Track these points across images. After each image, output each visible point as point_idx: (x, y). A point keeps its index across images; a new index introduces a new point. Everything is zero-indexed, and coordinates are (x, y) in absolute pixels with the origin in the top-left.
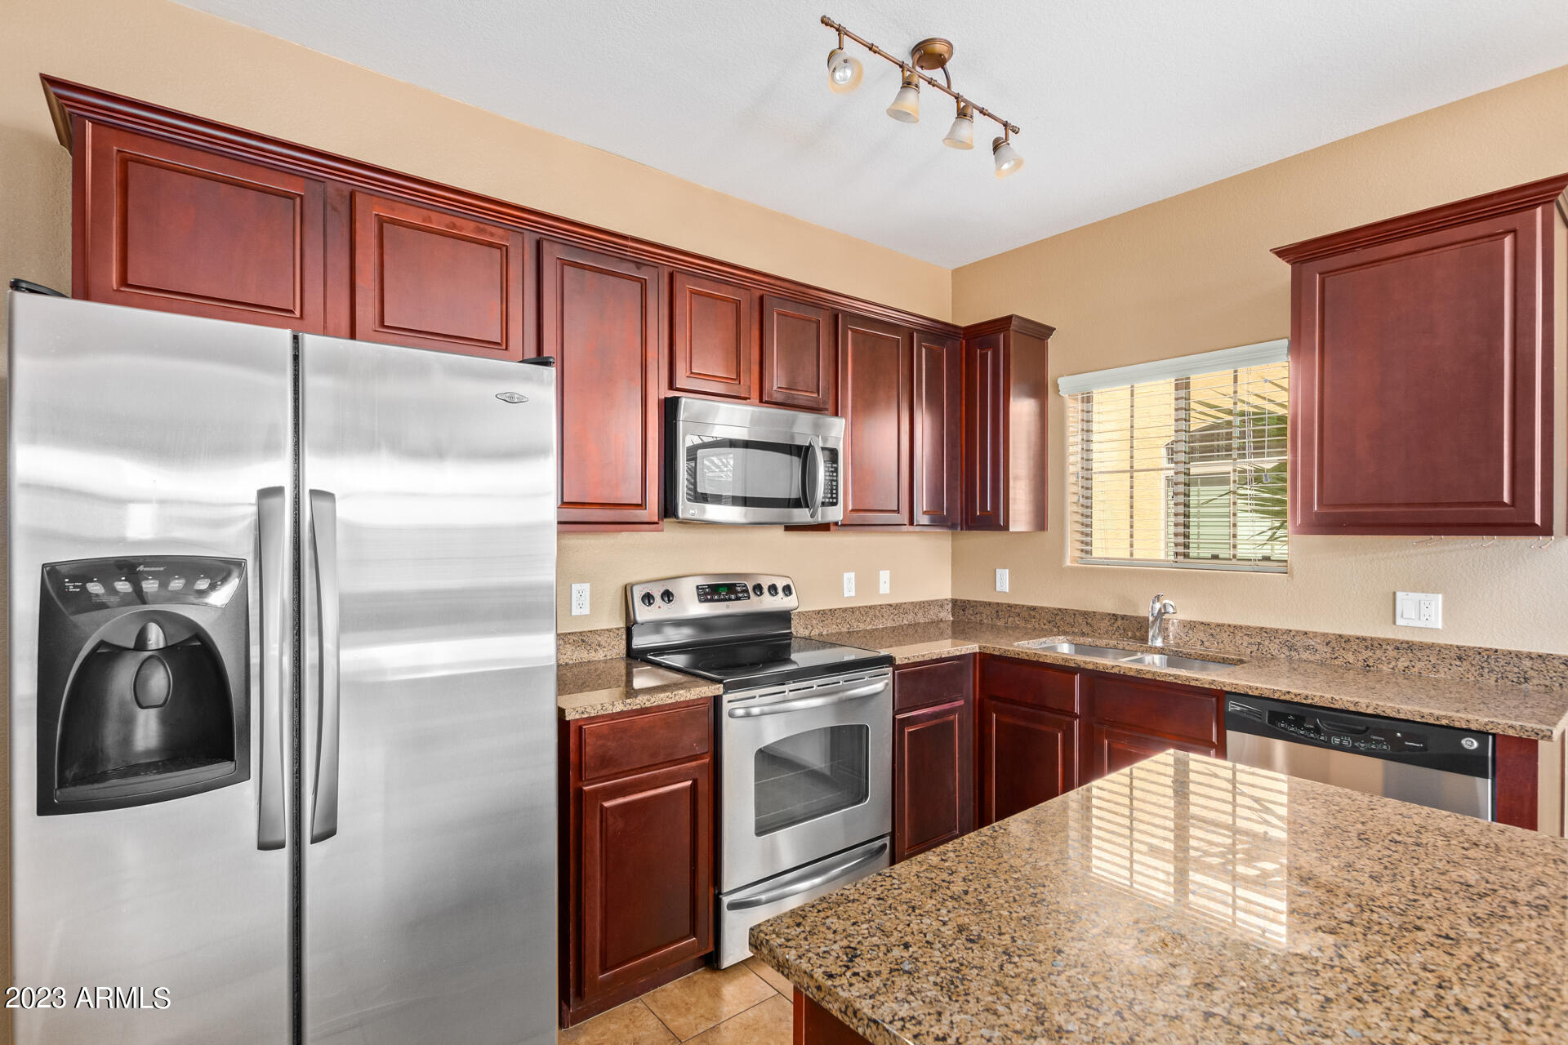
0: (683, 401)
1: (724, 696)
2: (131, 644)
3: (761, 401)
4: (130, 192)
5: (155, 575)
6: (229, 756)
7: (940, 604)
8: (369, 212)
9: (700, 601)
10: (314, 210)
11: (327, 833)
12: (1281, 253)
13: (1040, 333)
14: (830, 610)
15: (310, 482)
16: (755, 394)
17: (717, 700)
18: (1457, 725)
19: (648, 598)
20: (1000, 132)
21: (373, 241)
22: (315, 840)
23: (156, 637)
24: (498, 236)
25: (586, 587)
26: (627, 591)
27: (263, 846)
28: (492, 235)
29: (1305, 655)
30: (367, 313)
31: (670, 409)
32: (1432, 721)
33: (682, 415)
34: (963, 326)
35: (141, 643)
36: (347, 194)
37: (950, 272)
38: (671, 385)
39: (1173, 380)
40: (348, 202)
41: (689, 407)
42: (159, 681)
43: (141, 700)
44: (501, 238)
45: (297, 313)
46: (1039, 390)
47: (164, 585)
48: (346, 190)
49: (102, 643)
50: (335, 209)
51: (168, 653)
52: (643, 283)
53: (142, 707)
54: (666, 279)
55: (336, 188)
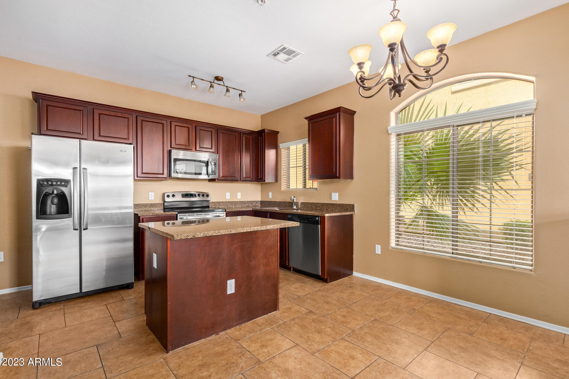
0: (172, 150)
1: (178, 215)
2: (51, 193)
3: (196, 150)
4: (48, 112)
5: (55, 182)
6: (68, 213)
7: (257, 202)
8: (97, 112)
9: (182, 197)
10: (85, 113)
11: (86, 229)
12: (306, 118)
13: (277, 133)
14: (222, 202)
15: (83, 166)
16: (194, 149)
17: (177, 215)
18: (315, 215)
19: (168, 196)
20: (240, 92)
21: (98, 118)
22: (84, 230)
23: (55, 192)
24: (126, 116)
25: (153, 193)
26: (164, 194)
27: (74, 229)
28: (125, 115)
29: (318, 208)
30: (97, 133)
31: (170, 152)
32: (312, 215)
33: (172, 154)
34: (256, 131)
35: (53, 193)
36: (92, 109)
37: (260, 116)
38: (171, 147)
39: (302, 144)
40: (92, 110)
41: (173, 151)
42: (56, 201)
43: (53, 203)
44: (127, 116)
45: (82, 134)
46: (276, 147)
47: (57, 183)
48: (92, 108)
49: (46, 192)
50: (89, 112)
51: (57, 195)
52: (163, 124)
53: (53, 205)
54: (170, 123)
55: (90, 108)
